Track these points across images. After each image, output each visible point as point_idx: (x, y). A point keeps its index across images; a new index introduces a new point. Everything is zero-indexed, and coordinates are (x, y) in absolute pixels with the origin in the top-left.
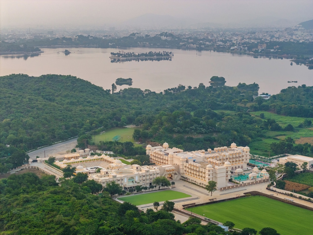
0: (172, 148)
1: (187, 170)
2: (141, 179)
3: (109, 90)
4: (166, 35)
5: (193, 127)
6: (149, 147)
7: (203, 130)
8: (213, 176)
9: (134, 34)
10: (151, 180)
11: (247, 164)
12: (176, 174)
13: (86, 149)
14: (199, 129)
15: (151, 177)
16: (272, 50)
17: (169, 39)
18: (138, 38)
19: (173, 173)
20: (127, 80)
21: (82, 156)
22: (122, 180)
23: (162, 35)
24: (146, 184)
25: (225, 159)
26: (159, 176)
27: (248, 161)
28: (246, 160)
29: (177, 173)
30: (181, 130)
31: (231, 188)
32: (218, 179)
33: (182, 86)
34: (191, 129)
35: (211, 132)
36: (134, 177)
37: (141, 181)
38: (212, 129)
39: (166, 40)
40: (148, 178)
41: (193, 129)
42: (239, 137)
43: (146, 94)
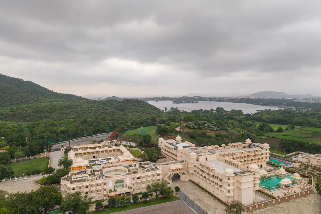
0: (184, 142)
1: (198, 170)
2: (134, 182)
3: (164, 111)
4: (197, 96)
5: (207, 125)
6: (161, 139)
7: (215, 128)
8: (235, 186)
9: (184, 96)
10: (149, 183)
11: (266, 163)
12: (183, 174)
13: (113, 140)
14: (211, 126)
15: (149, 179)
16: (242, 101)
17: (198, 98)
18: (186, 97)
19: (180, 173)
20: (176, 108)
21: (108, 146)
22: (105, 184)
23: (195, 96)
24: (141, 189)
25: (243, 157)
26: (160, 177)
27: (268, 160)
28: (266, 158)
29: (185, 172)
30: (196, 127)
31: (264, 206)
32: (243, 191)
33: (201, 109)
34: (204, 126)
35: (221, 130)
36: (124, 180)
37: (133, 185)
38: (222, 127)
39: (197, 98)
40: (144, 180)
41: (206, 127)
42: (247, 135)
43: (182, 112)
